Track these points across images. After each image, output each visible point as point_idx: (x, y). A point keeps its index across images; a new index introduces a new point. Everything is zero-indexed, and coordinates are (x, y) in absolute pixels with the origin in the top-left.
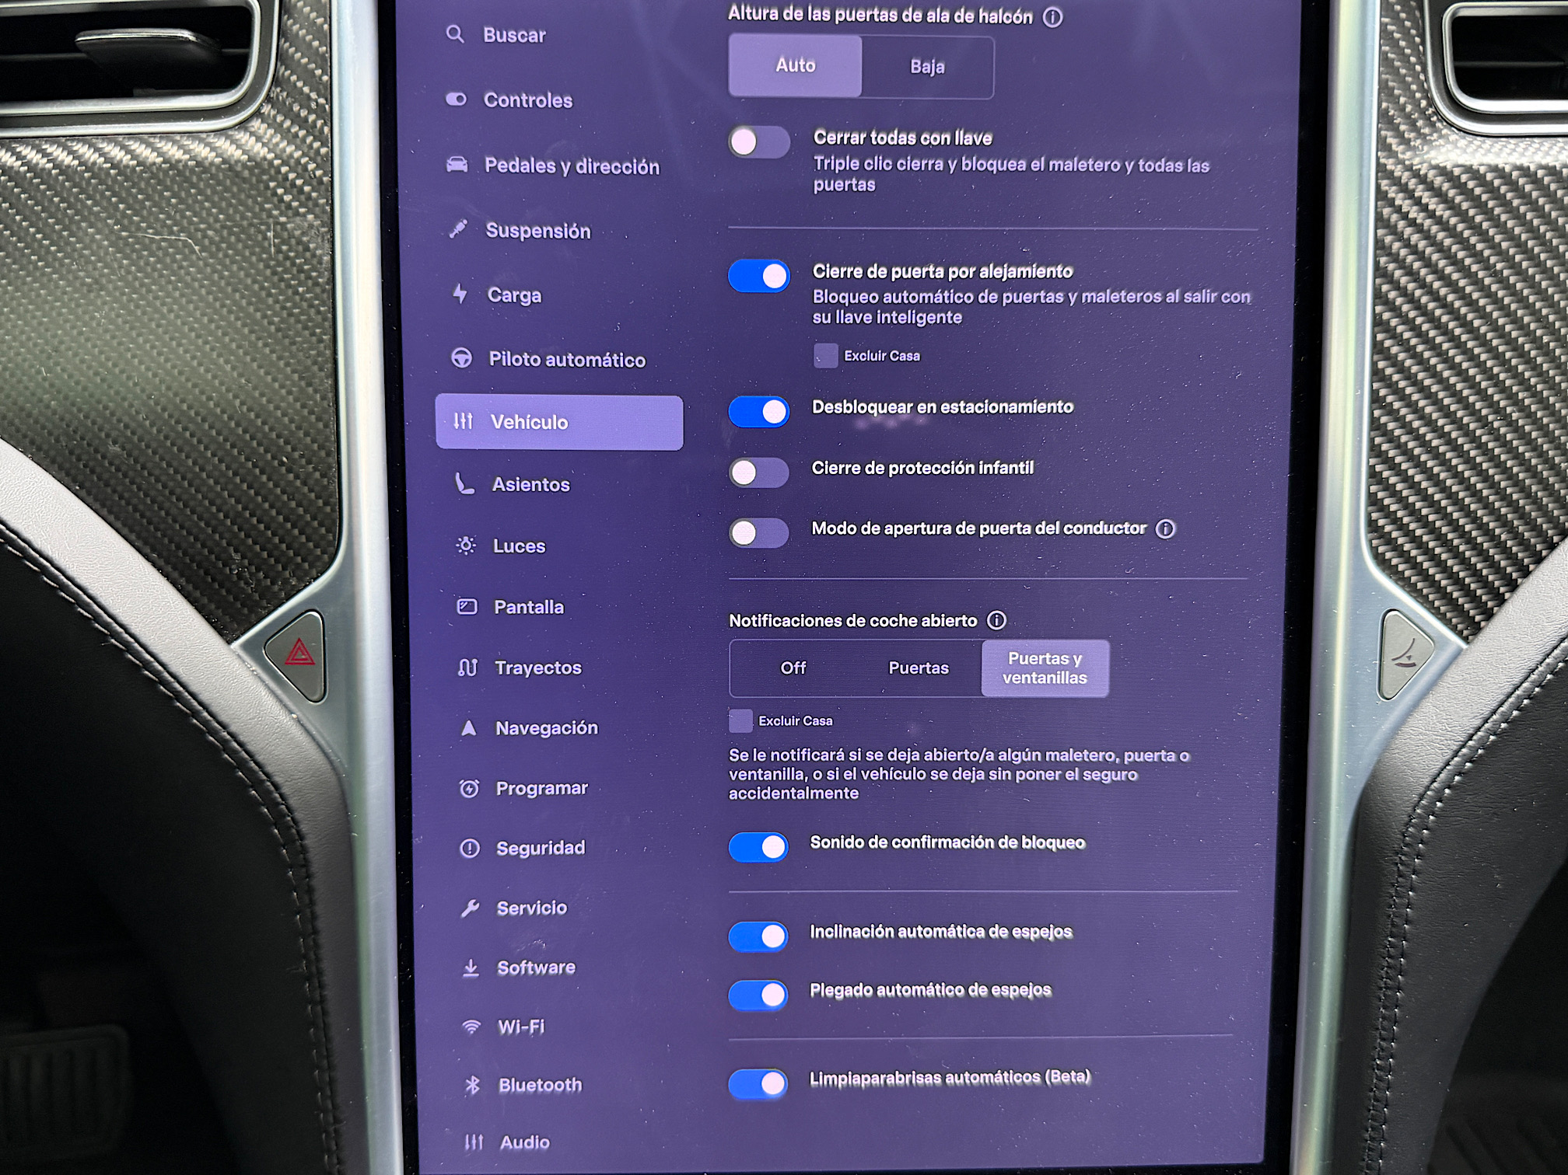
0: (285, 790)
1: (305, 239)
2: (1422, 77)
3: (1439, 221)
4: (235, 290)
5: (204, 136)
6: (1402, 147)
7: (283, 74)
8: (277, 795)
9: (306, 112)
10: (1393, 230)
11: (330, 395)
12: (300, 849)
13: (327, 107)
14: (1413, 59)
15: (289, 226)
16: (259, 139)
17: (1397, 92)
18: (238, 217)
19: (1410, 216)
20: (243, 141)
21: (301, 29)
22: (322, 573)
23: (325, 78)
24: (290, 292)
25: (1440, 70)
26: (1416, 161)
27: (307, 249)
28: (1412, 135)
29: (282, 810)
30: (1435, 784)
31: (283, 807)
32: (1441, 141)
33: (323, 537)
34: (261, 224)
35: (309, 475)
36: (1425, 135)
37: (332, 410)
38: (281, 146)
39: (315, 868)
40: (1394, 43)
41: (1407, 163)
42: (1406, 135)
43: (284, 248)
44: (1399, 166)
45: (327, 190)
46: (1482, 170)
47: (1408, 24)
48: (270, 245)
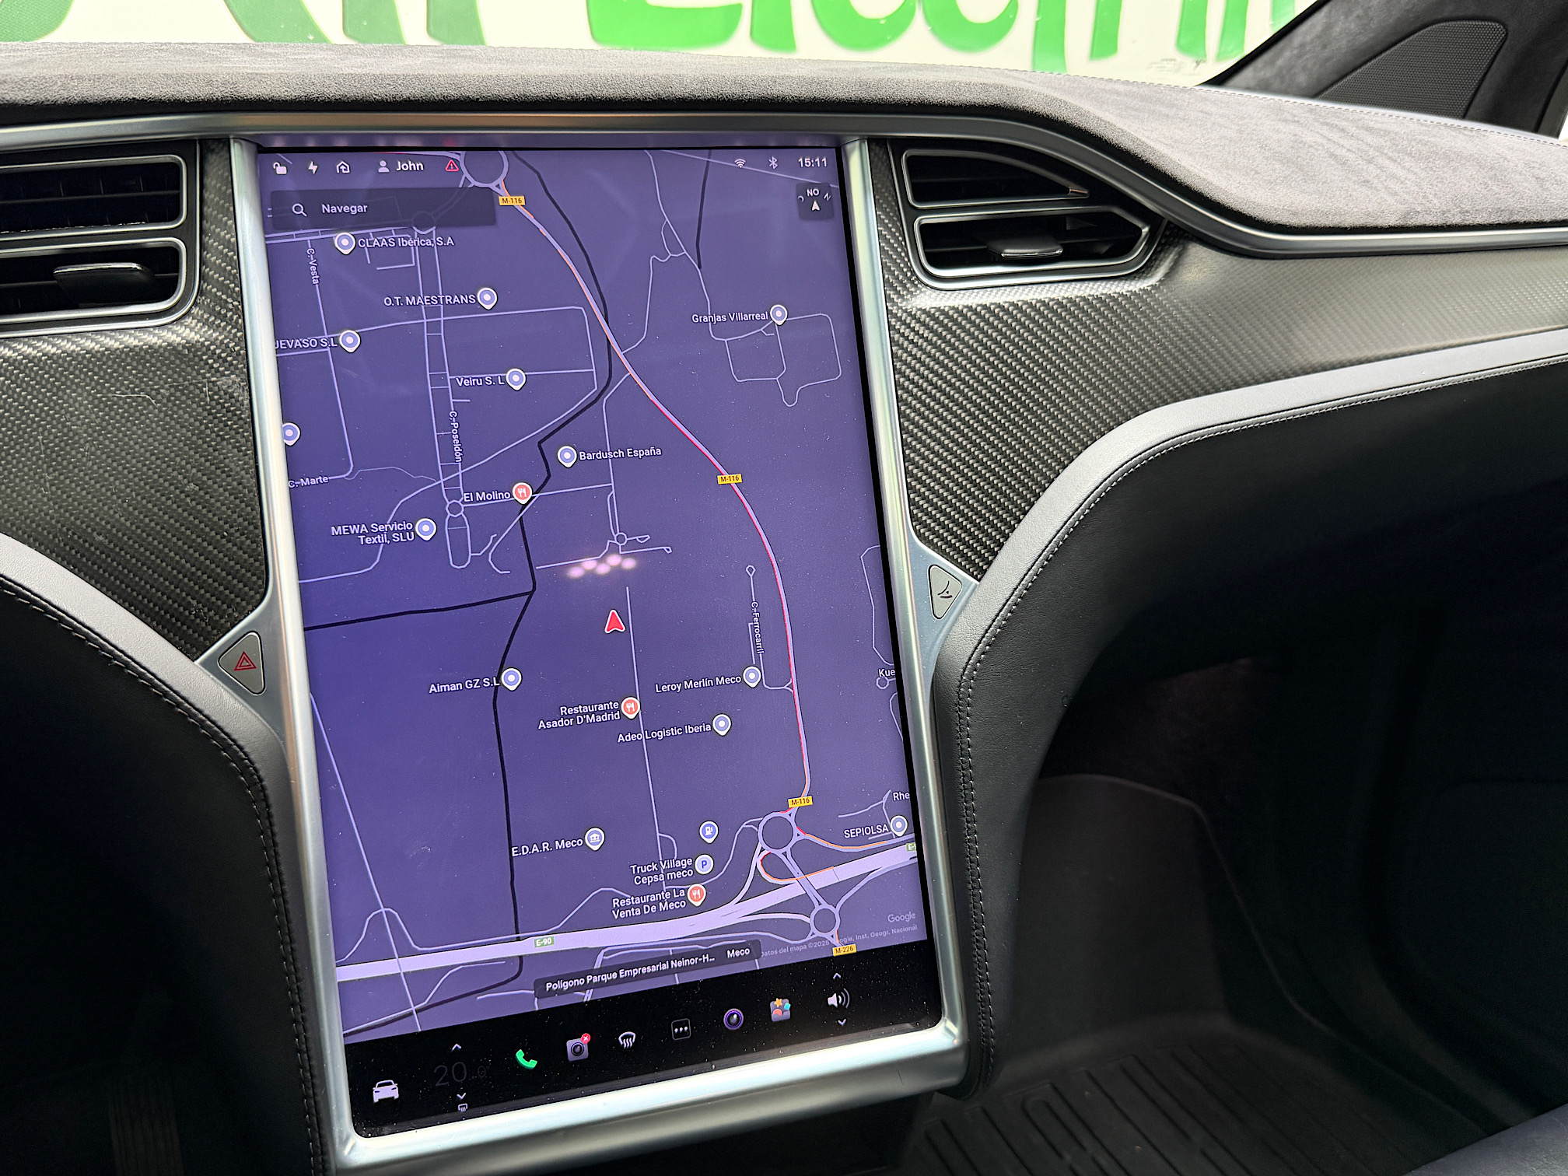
0: (246, 750)
1: (230, 390)
2: (906, 259)
3: (926, 340)
4: (182, 427)
5: (152, 329)
6: (900, 300)
7: (206, 288)
8: (242, 754)
9: (225, 311)
10: (901, 347)
11: (255, 489)
12: (261, 788)
13: (240, 307)
14: (899, 250)
15: (218, 383)
16: (192, 330)
17: (892, 269)
18: (181, 380)
19: (910, 338)
20: (180, 332)
21: (217, 259)
22: (256, 607)
23: (237, 289)
24: (222, 425)
25: (917, 255)
26: (909, 307)
27: (232, 397)
28: (905, 293)
29: (246, 763)
30: (971, 661)
31: (247, 761)
32: (922, 295)
33: (255, 583)
34: (199, 383)
35: (242, 543)
36: (912, 292)
37: (257, 499)
38: (209, 333)
39: (272, 800)
40: (888, 241)
41: (904, 308)
42: (901, 293)
43: (216, 397)
44: (900, 311)
45: (244, 359)
46: (947, 309)
47: (893, 230)
48: (206, 396)
